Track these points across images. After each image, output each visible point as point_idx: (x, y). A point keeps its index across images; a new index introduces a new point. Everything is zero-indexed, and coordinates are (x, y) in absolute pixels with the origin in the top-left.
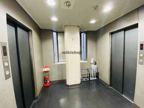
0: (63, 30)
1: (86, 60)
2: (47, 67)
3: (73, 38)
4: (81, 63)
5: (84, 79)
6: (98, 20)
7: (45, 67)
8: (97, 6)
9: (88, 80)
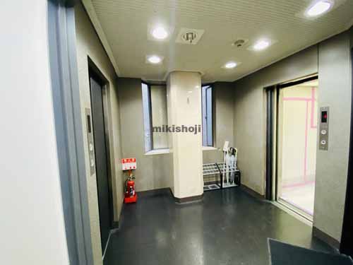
0: (164, 80)
1: (213, 146)
2: (131, 160)
3: (188, 100)
4: (204, 152)
5: (209, 186)
6: (240, 63)
7: (125, 161)
8: (242, 41)
9: (219, 188)
